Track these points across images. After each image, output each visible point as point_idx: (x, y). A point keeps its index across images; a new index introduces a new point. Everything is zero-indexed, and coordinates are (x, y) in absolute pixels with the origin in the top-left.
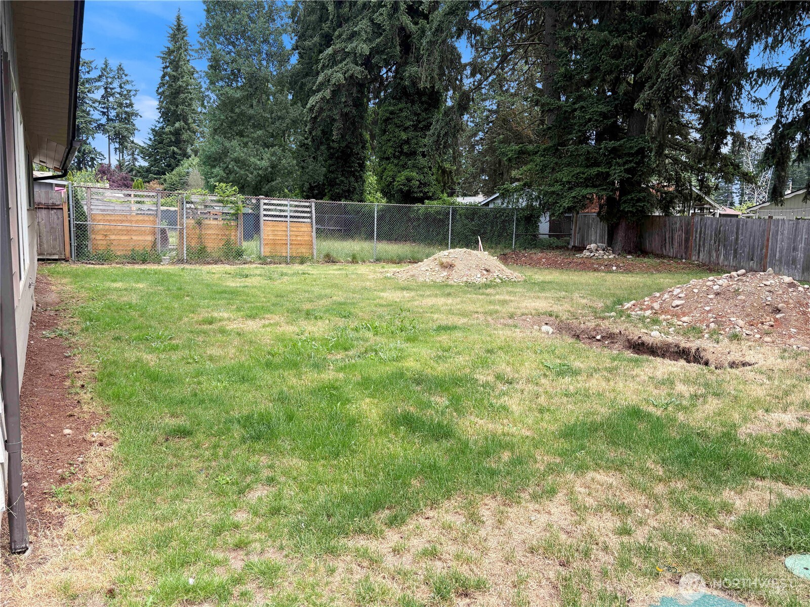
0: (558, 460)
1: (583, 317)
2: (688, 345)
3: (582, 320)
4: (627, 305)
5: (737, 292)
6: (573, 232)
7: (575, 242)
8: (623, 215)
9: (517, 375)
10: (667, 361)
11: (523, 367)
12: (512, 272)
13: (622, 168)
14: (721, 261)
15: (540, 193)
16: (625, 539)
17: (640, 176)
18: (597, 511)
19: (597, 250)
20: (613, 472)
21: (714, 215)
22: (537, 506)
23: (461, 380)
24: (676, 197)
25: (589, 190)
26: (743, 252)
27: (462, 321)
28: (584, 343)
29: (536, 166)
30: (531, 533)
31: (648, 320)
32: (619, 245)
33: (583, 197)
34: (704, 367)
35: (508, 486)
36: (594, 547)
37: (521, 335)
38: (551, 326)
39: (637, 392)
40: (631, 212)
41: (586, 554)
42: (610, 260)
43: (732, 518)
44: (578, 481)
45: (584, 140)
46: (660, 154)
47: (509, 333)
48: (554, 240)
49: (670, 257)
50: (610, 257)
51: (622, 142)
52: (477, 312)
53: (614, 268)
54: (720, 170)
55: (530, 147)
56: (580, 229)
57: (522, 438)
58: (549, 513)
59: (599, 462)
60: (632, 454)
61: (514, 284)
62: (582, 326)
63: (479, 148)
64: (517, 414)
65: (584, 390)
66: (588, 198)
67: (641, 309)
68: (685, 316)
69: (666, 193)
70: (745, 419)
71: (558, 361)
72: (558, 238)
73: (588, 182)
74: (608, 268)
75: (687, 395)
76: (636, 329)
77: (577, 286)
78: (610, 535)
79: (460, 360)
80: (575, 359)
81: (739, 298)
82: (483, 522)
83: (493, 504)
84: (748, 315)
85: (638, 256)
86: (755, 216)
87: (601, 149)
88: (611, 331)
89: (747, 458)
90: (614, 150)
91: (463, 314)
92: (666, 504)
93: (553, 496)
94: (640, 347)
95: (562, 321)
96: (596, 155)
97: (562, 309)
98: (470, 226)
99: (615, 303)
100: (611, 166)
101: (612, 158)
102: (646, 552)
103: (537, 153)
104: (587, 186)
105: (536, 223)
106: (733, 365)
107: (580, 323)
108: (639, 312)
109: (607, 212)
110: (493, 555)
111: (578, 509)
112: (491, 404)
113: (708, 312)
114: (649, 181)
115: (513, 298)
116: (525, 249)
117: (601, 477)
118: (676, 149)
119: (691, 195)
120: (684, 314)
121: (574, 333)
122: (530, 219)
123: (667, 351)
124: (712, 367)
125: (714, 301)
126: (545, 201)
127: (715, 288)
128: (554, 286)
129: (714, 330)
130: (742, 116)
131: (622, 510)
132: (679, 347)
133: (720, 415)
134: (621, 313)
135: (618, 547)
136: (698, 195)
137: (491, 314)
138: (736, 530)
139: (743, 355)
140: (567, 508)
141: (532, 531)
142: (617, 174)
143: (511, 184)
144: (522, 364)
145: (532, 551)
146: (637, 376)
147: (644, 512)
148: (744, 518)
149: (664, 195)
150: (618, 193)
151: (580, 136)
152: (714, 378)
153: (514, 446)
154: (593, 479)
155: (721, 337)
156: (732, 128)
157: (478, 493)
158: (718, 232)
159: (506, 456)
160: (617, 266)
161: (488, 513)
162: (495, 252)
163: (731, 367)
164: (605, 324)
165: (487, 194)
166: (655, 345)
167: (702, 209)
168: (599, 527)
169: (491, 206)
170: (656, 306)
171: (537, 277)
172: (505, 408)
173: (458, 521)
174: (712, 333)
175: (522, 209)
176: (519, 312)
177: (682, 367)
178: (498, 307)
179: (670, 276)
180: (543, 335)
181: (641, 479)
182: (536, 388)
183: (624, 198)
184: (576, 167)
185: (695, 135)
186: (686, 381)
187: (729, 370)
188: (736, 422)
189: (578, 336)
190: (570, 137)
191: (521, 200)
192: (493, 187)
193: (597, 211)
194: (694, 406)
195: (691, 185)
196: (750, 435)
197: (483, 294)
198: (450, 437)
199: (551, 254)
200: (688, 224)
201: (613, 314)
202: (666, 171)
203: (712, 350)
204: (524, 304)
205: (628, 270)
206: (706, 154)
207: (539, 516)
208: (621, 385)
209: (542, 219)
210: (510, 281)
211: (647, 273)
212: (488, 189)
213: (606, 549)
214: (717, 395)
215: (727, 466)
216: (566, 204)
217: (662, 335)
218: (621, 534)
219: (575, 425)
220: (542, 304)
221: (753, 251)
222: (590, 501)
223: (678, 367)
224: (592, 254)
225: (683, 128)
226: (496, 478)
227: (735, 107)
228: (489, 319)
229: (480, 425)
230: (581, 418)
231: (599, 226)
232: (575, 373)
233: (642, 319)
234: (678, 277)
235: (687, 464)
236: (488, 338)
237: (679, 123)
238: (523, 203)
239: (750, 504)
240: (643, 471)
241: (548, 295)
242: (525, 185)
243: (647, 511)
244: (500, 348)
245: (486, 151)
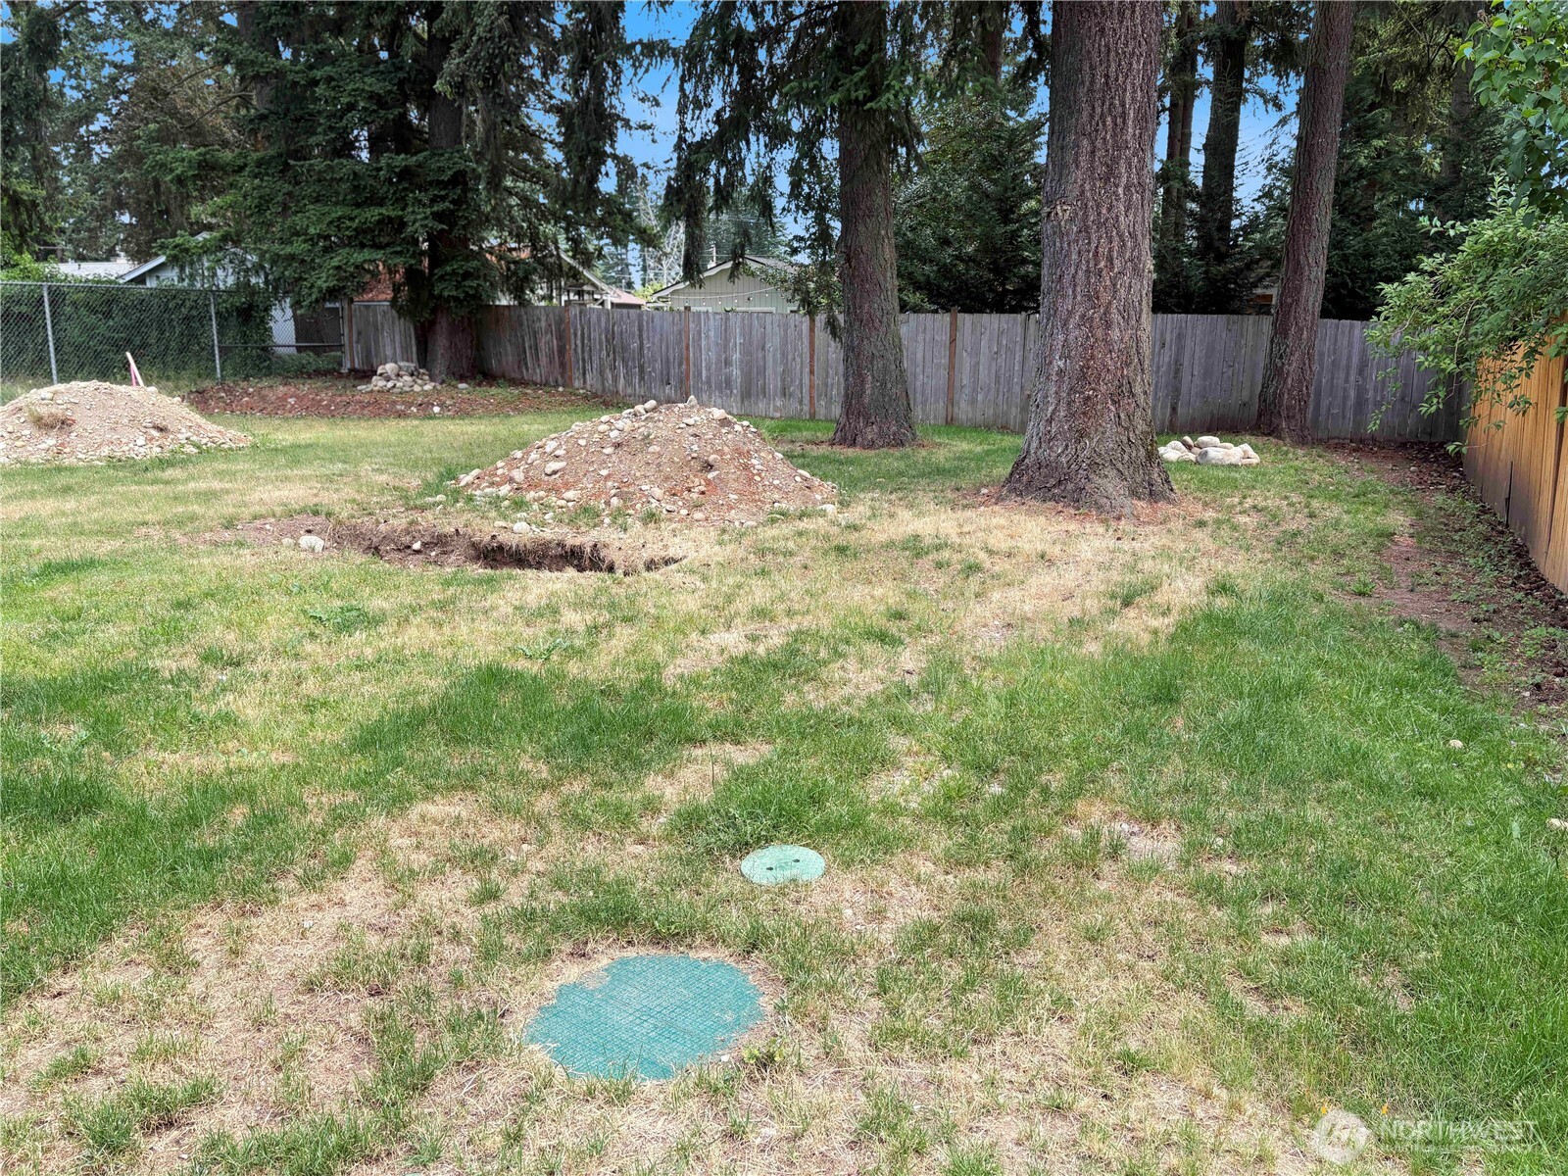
0: (351, 796)
1: (382, 509)
2: (578, 541)
3: (380, 515)
4: (466, 479)
5: (647, 440)
6: (345, 340)
7: (353, 361)
8: (439, 305)
9: (250, 646)
10: (545, 574)
11: (264, 626)
12: (221, 428)
13: (428, 211)
14: (621, 388)
15: (262, 256)
16: (490, 909)
17: (464, 227)
18: (435, 873)
19: (398, 375)
20: (460, 794)
21: (602, 304)
22: (314, 898)
23: (116, 677)
24: (535, 269)
25: (366, 254)
26: (654, 370)
27: (107, 547)
28: (389, 562)
29: (245, 197)
30: (307, 954)
31: (507, 503)
32: (440, 365)
33: (357, 267)
34: (605, 575)
35: (248, 874)
36: (436, 940)
37: (255, 560)
38: (318, 534)
39: (496, 638)
40: (456, 299)
41: (419, 959)
42: (426, 394)
43: (662, 820)
44: (396, 828)
45: (346, 148)
46: (495, 184)
47: (226, 560)
48: (308, 358)
49: (535, 384)
50: (427, 387)
51: (421, 157)
52: (145, 523)
53: (436, 409)
54: (602, 222)
55: (227, 155)
56: (359, 333)
57: (272, 770)
58: (342, 903)
59: (433, 781)
60: (492, 753)
61: (229, 454)
62: (382, 527)
63: (102, 150)
64: (256, 728)
65: (395, 651)
66: (368, 271)
67: (492, 484)
68: (568, 490)
69: (515, 262)
70: (673, 652)
71: (337, 603)
72: (318, 354)
73: (363, 238)
74: (424, 410)
75: (581, 628)
76: (486, 522)
77: (366, 450)
78: (463, 910)
79: (110, 633)
80: (371, 595)
81: (651, 449)
82: (197, 964)
83: (215, 920)
84: (667, 478)
85: (479, 385)
86: (666, 306)
87: (381, 169)
88: (440, 530)
89: (676, 714)
90: (406, 174)
91: (111, 531)
92: (555, 827)
93: (346, 869)
94: (496, 555)
95: (340, 523)
96: (372, 182)
97: (339, 499)
98: (102, 330)
99: (442, 477)
100: (406, 205)
101: (405, 189)
102: (526, 918)
103: (241, 168)
104: (363, 246)
105: (263, 321)
106: (651, 566)
107: (378, 523)
108: (488, 490)
109: (411, 300)
110: (224, 1025)
111: (400, 881)
112: (195, 716)
113: (607, 478)
114: (483, 239)
115: (228, 486)
116: (246, 378)
117: (439, 808)
118: (524, 180)
119: (560, 266)
120: (568, 486)
121: (367, 543)
122: (248, 314)
123: (544, 556)
124: (619, 573)
125: (614, 458)
126: (277, 275)
127: (614, 434)
128: (320, 452)
129: (619, 509)
130: (627, 124)
131: (481, 859)
132: (564, 546)
133: (634, 652)
134: (456, 495)
135: (479, 925)
136: (571, 268)
137: (181, 524)
138: (668, 838)
139: (666, 546)
140: (378, 885)
141: (307, 950)
142: (419, 221)
143: (193, 235)
144: (260, 620)
145: (310, 987)
146: (493, 608)
147: (519, 851)
148: (679, 815)
149: (512, 267)
150: (426, 263)
151: (334, 140)
152: (622, 591)
153: (254, 792)
154: (423, 817)
155: (630, 520)
156: (612, 146)
157: (179, 908)
158: (610, 337)
159: (238, 815)
160: (442, 405)
161: (207, 941)
162: (177, 388)
163: (648, 569)
164: (427, 520)
165: (139, 255)
166: (522, 548)
167: (580, 293)
168: (440, 901)
169: (151, 283)
170: (518, 475)
171: (280, 436)
172: (228, 718)
173: (135, 980)
174: (618, 514)
175: (228, 292)
176: (246, 513)
177: (571, 581)
178: (196, 508)
179: (539, 420)
180: (303, 555)
181: (508, 794)
182: (294, 665)
183: (438, 272)
184: (336, 203)
185: (553, 155)
186: (579, 605)
187: (645, 574)
188: (660, 660)
189: (376, 548)
190: (312, 140)
191: (220, 273)
192: (150, 242)
193: (389, 297)
194: (594, 645)
195: (557, 248)
196: (681, 677)
197: (154, 482)
198: (99, 807)
199: (305, 388)
200: (560, 321)
201: (440, 497)
202: (512, 220)
203: (617, 544)
204: (256, 496)
205: (462, 413)
206: (574, 191)
207: (319, 916)
208: (465, 629)
209: (276, 313)
210: (219, 448)
211: (498, 415)
212: (138, 245)
213: (456, 936)
214: (628, 620)
215: (650, 735)
216: (323, 281)
217: (534, 527)
218: (481, 902)
219: (381, 721)
220: (296, 493)
221: (668, 368)
222: (420, 859)
223: (564, 581)
224: (390, 384)
225: (530, 139)
226: (217, 865)
227: (612, 107)
228: (177, 534)
229: (172, 767)
230: (390, 706)
231: (397, 329)
232: (373, 621)
233: (495, 502)
234: (553, 419)
235: (587, 747)
236: (177, 578)
237: (523, 128)
238: (226, 278)
239: (686, 790)
240: (515, 779)
241: (307, 472)
242: (225, 238)
243: (525, 847)
244: (206, 595)
245: (120, 156)
